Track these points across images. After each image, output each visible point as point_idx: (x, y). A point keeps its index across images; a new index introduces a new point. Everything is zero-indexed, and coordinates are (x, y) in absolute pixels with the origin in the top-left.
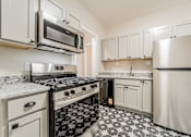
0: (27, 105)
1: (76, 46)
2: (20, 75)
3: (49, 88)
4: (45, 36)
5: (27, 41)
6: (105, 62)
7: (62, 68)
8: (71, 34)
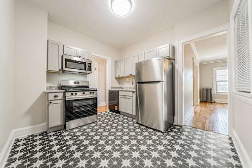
0: (55, 96)
1: (85, 69)
2: (56, 86)
3: (64, 91)
4: (66, 67)
5: (58, 70)
6: (119, 79)
7: (78, 83)
8: (82, 63)
